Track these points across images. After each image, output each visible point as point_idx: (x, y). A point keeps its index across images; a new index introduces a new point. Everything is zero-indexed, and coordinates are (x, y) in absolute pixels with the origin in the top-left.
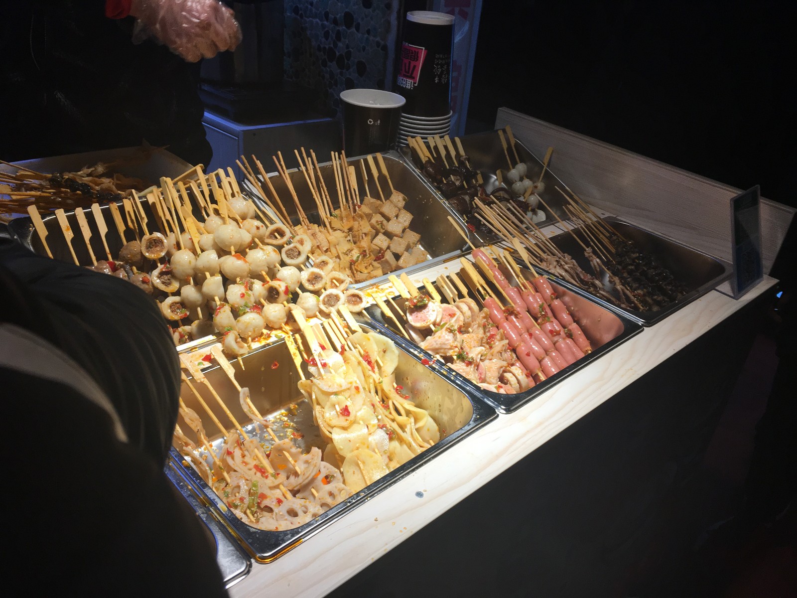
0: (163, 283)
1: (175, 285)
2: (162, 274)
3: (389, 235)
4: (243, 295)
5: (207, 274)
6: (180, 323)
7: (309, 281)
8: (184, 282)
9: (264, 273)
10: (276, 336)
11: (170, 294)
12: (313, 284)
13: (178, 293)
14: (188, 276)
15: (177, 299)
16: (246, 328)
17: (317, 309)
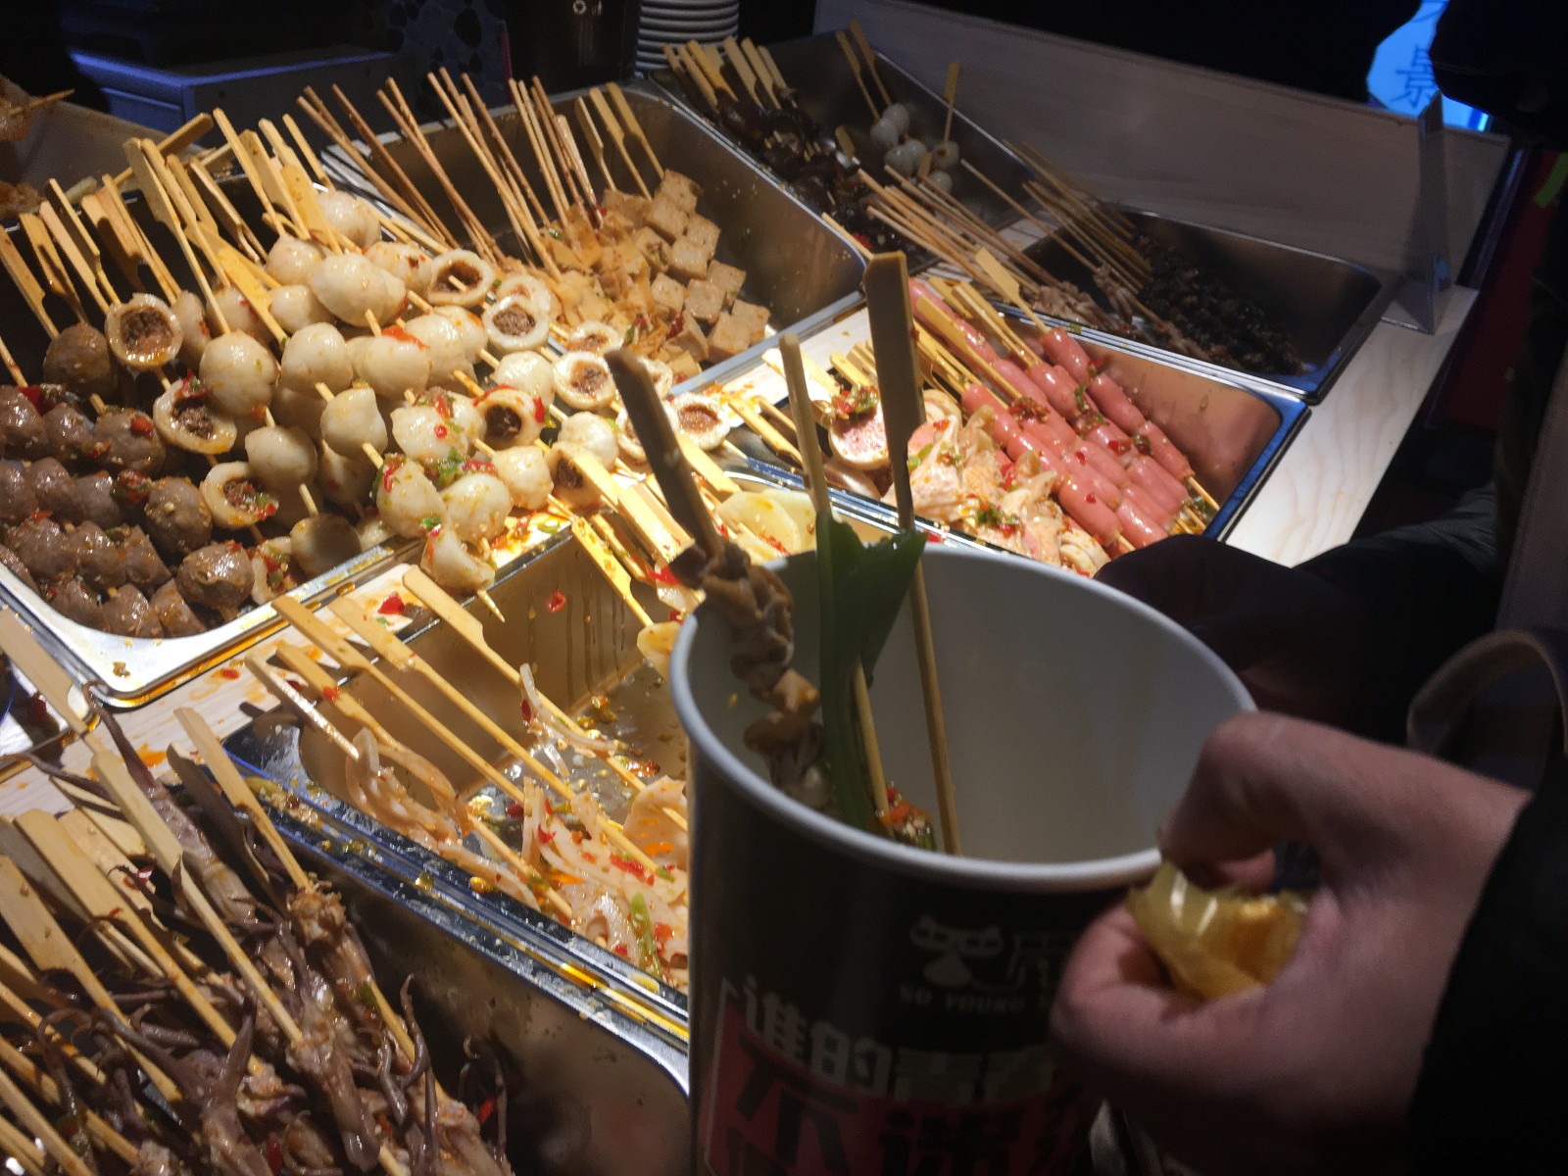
0: (191, 429)
1: (224, 435)
2: (181, 407)
3: (681, 277)
4: (441, 433)
5: (322, 388)
6: (257, 534)
7: (575, 385)
8: (249, 421)
9: (461, 376)
10: (542, 528)
11: (213, 460)
12: (587, 391)
13: (237, 453)
14: (257, 402)
15: (237, 469)
16: (472, 515)
17: (616, 451)
